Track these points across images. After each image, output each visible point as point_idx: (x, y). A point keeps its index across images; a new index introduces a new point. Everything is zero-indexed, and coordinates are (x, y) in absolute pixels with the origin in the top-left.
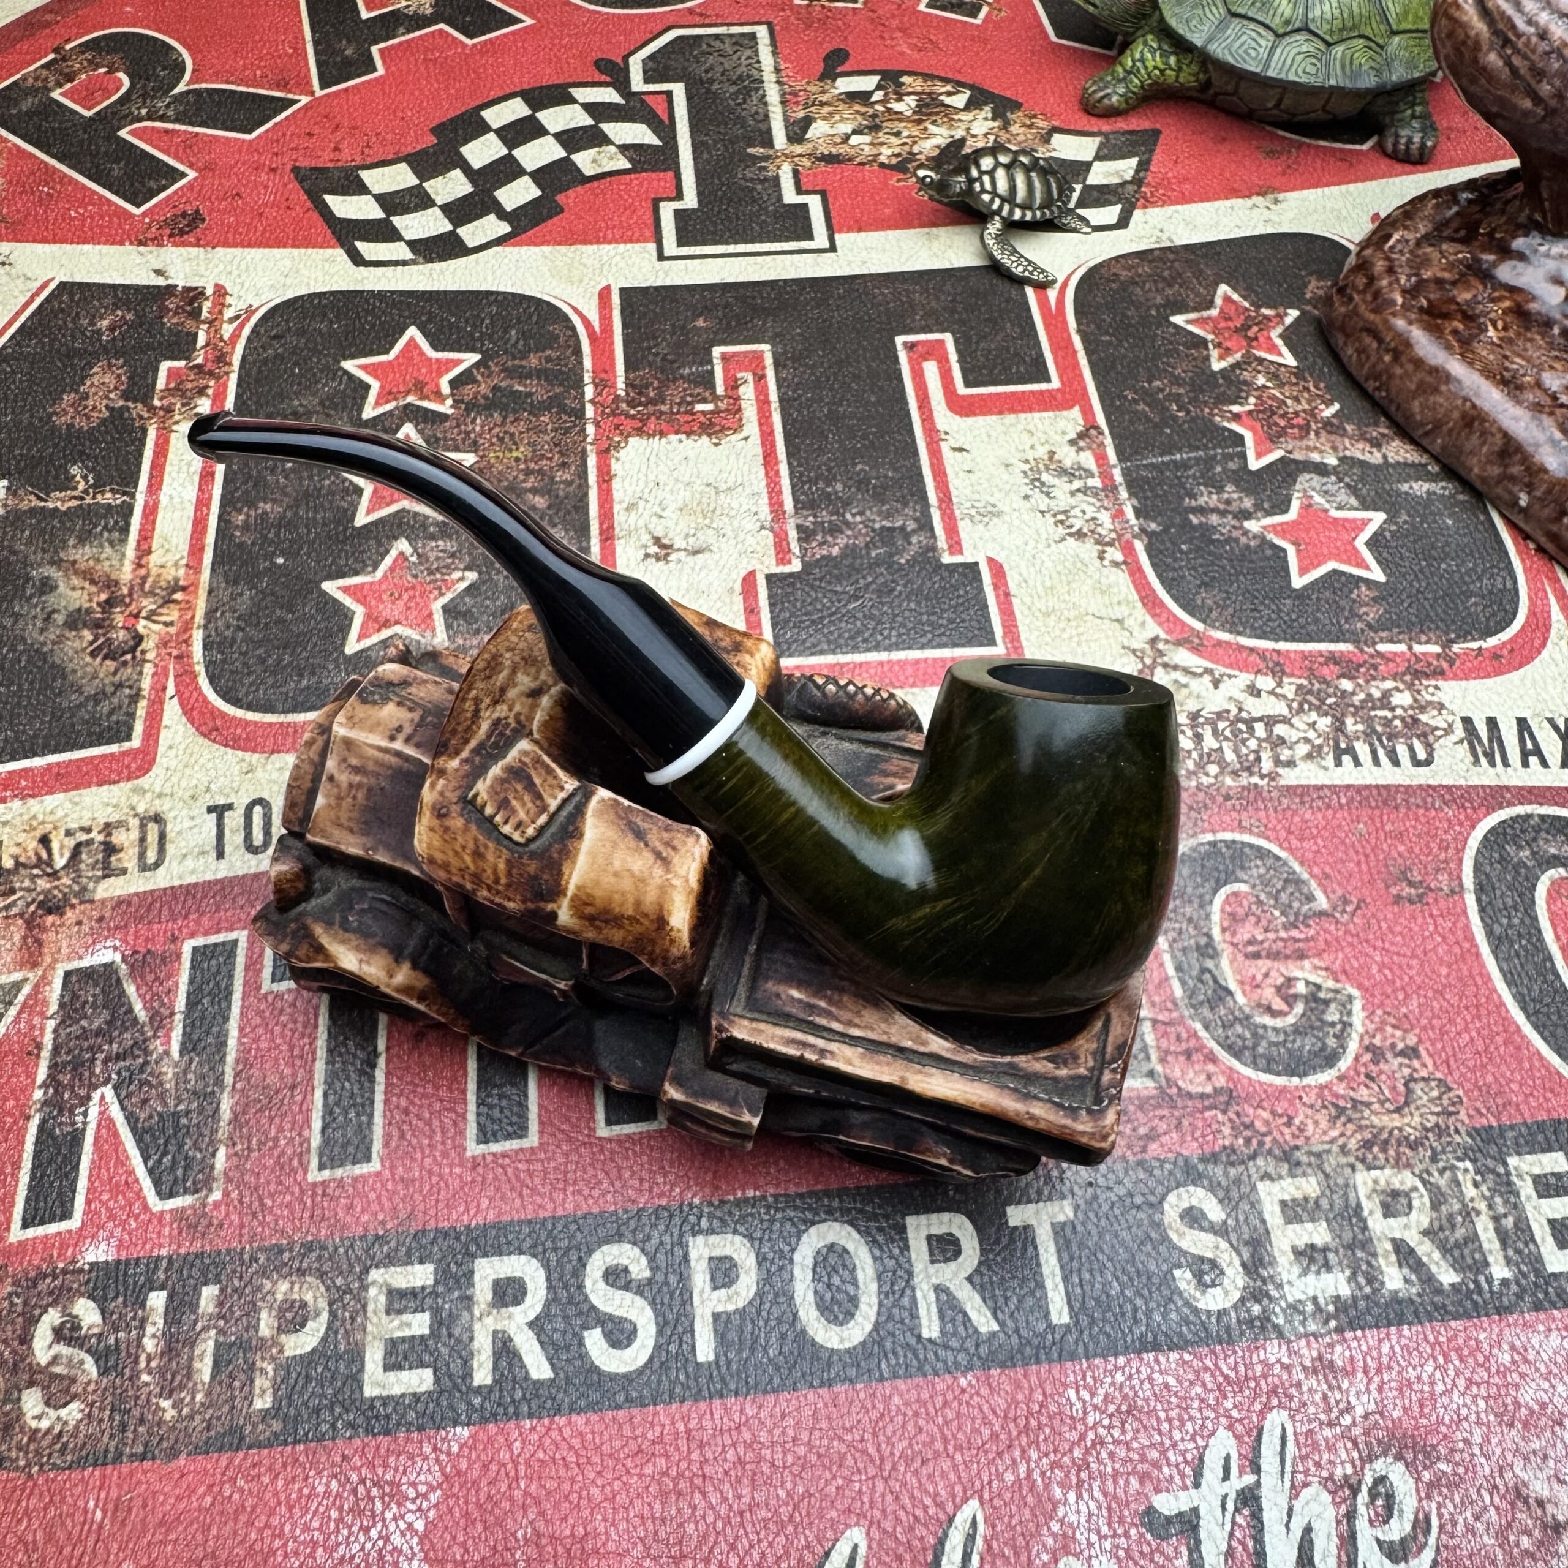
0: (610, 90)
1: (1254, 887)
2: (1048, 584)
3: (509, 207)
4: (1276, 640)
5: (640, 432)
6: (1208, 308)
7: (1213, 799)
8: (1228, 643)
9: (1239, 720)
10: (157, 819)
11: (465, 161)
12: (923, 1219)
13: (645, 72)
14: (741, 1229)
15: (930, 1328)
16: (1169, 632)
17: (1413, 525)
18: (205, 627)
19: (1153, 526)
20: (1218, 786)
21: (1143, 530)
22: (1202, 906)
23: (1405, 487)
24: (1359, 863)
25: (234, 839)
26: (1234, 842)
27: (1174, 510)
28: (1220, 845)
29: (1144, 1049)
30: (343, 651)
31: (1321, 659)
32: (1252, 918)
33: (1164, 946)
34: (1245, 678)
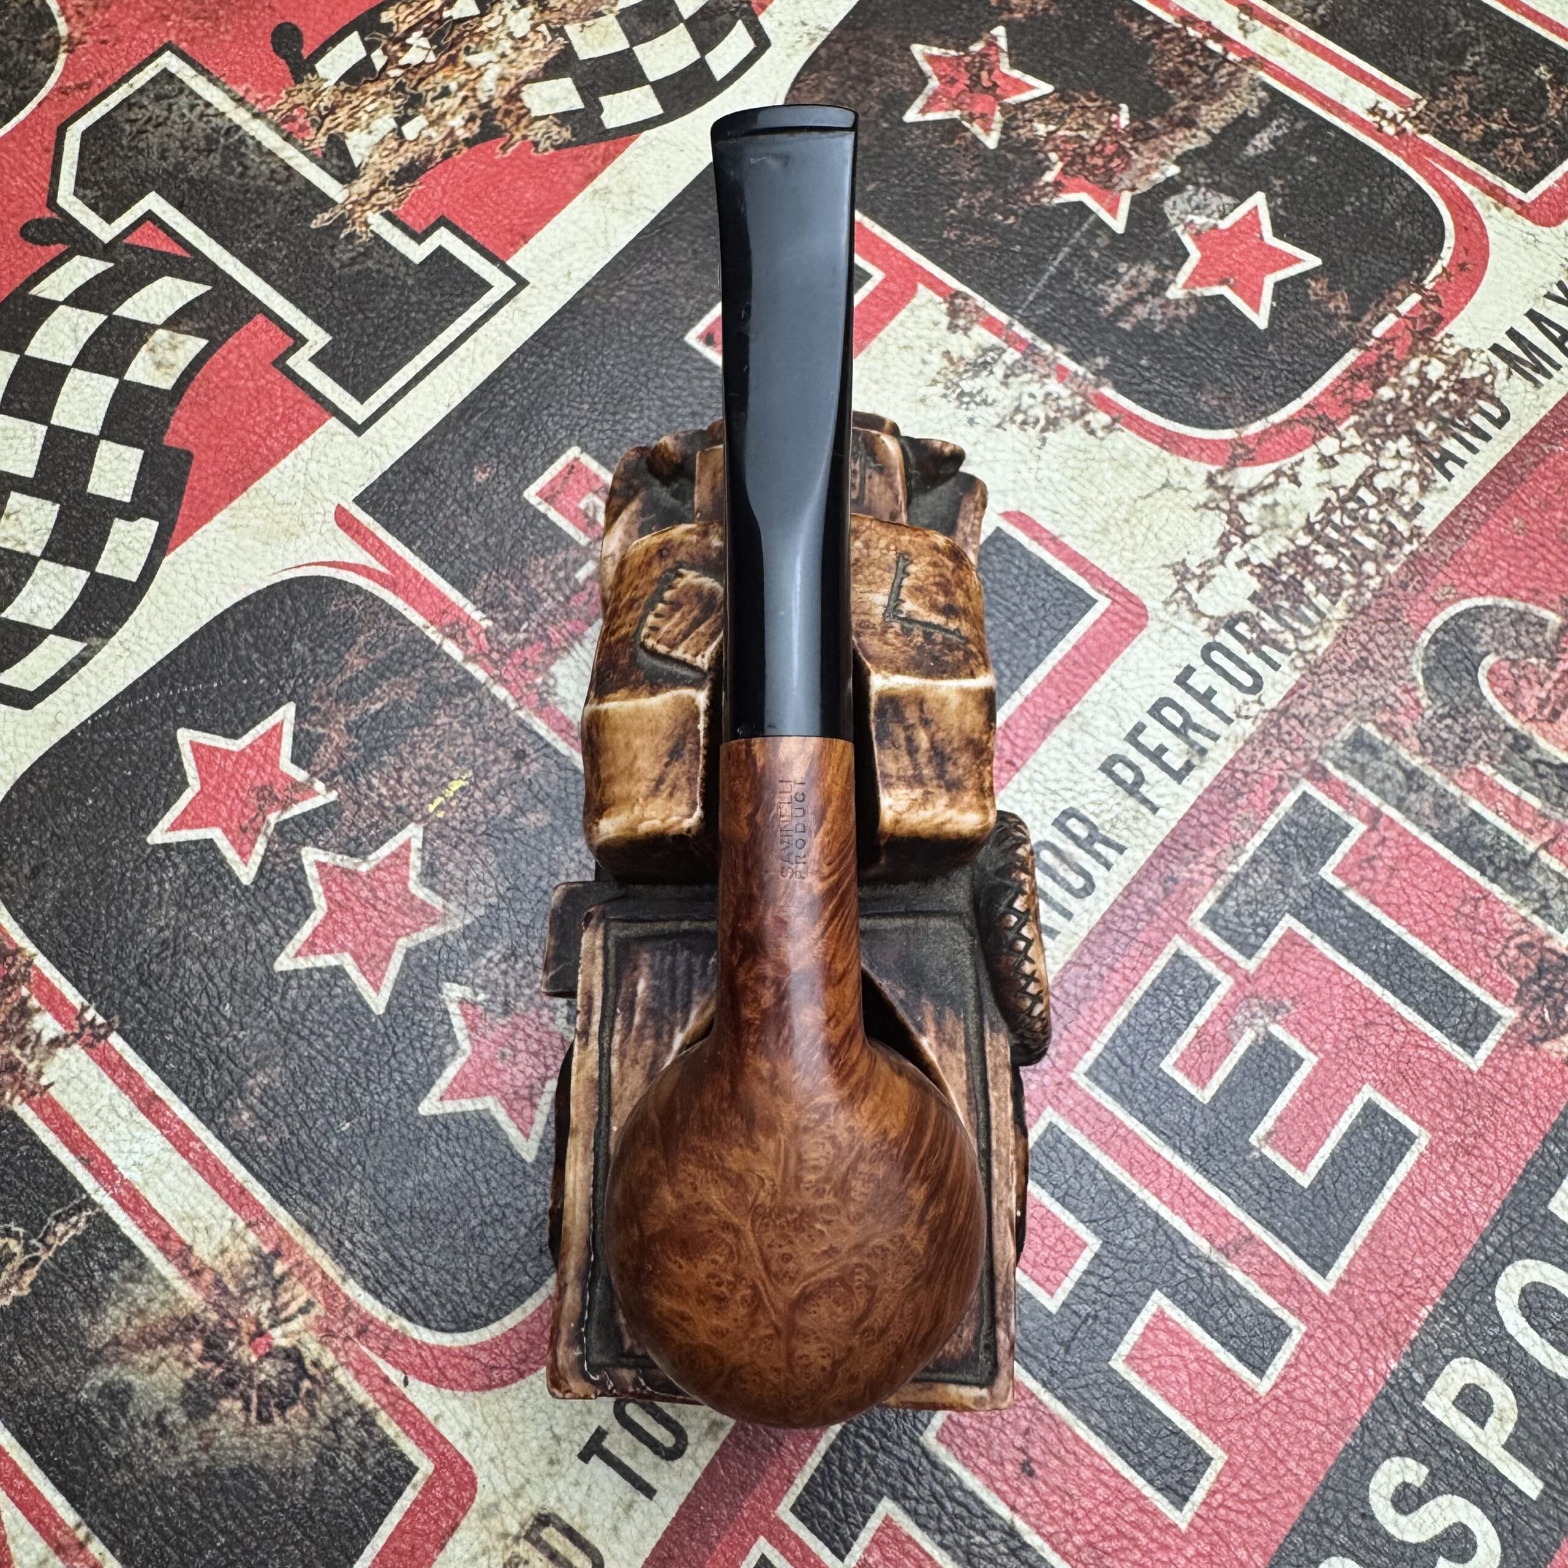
0: (79, 259)
1: (1497, 651)
2: (1076, 499)
3: (124, 493)
5: (552, 654)
6: (925, 83)
7: (1394, 596)
8: (1265, 432)
9: (1343, 501)
10: (544, 1519)
12: (1559, 1194)
13: (93, 207)
14: (1448, 1351)
16: (1213, 461)
17: (1291, 187)
18: (351, 1273)
19: (1101, 362)
20: (1387, 581)
21: (1097, 373)
22: (1479, 706)
23: (1250, 151)
24: (1544, 559)
25: (643, 1462)
26: (1446, 623)
27: (1100, 331)
28: (1440, 636)
29: (1560, 878)
30: (523, 1161)
31: (1346, 385)
32: (1523, 683)
33: (1488, 770)
34: (1310, 454)
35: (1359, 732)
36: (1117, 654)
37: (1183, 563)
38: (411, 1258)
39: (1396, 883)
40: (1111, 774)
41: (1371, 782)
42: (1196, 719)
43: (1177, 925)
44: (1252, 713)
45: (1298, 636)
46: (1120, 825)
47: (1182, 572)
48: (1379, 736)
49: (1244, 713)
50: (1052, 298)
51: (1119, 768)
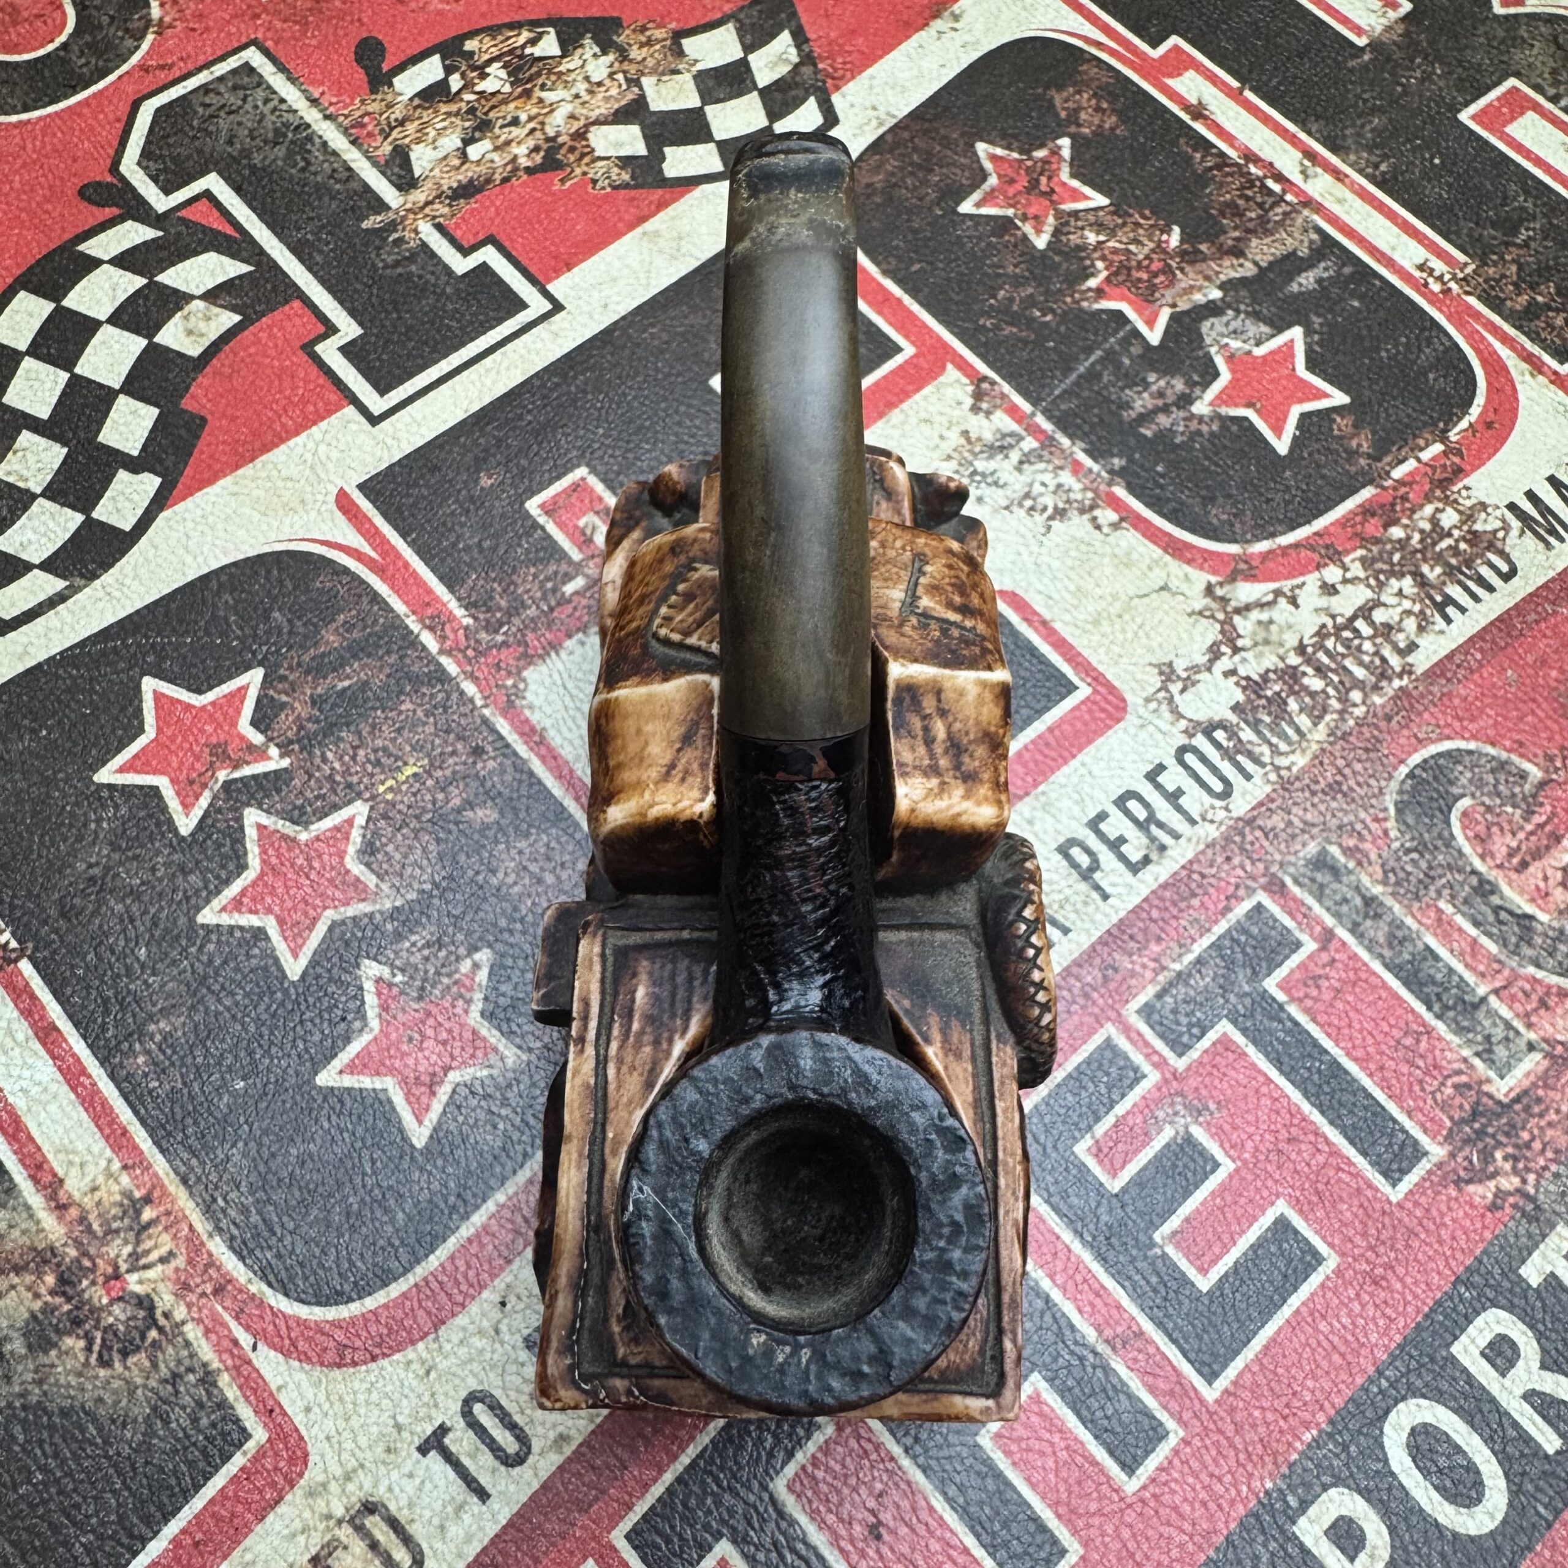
0: (129, 223)
1: (1473, 796)
2: (1072, 588)
3: (133, 447)
4: (1309, 522)
5: (528, 659)
6: (984, 179)
7: (1377, 727)
8: (1270, 552)
9: (1339, 629)
10: (370, 1508)
11: (25, 416)
12: (1463, 1338)
13: (155, 179)
14: (1327, 1479)
15: (1550, 1442)
16: (1214, 572)
17: (1329, 325)
18: (219, 1230)
19: (1117, 462)
20: (1371, 708)
21: (1111, 472)
22: (1448, 845)
23: (1295, 288)
24: (1534, 713)
25: (482, 1465)
26: (1425, 761)
27: (1121, 432)
28: (1417, 772)
29: (1508, 1026)
30: (412, 1146)
31: (1358, 519)
32: (1495, 829)
33: (1448, 909)
34: (1312, 581)
35: (1323, 852)
36: (1090, 742)
37: (1170, 665)
38: (283, 1226)
39: (1340, 1005)
40: (1067, 856)
41: (1329, 903)
42: (1161, 816)
43: (1112, 1014)
44: (1217, 819)
45: (1275, 751)
46: (1068, 907)
47: (1167, 673)
48: (1342, 859)
49: (1209, 816)
50: (1078, 395)
51: (1075, 852)
